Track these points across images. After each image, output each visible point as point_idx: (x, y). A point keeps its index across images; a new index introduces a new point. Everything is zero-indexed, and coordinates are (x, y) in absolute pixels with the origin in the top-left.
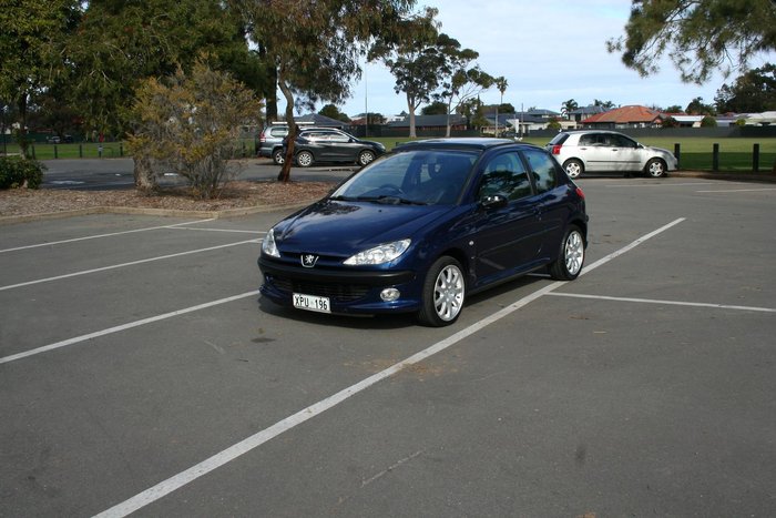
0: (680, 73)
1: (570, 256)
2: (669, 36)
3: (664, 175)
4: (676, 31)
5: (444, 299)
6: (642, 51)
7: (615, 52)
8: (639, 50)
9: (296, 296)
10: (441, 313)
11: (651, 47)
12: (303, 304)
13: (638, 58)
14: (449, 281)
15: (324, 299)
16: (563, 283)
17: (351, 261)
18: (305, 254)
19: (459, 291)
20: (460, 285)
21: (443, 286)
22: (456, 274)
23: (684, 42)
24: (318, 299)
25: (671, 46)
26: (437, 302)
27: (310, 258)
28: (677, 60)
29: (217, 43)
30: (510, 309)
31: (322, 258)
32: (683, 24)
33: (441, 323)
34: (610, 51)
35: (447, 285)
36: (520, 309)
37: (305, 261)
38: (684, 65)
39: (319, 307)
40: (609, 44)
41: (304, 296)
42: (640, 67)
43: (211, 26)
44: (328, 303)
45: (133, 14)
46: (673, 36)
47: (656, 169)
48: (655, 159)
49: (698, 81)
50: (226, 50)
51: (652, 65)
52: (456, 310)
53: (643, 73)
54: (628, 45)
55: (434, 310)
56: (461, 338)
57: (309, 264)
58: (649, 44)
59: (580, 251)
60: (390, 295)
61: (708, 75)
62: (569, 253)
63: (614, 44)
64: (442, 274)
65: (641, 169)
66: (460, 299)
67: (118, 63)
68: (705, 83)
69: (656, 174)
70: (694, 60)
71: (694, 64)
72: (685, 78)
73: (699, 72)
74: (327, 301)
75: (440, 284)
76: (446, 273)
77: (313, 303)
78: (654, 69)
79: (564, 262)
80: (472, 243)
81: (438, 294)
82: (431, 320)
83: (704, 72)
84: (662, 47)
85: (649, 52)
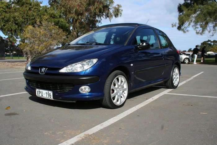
0: (195, 31)
1: (175, 78)
2: (191, 21)
3: (189, 63)
4: (194, 19)
5: (117, 93)
6: (183, 26)
7: (174, 27)
8: (183, 25)
9: (37, 90)
10: (114, 101)
11: (186, 24)
12: (41, 95)
13: (182, 28)
14: (119, 84)
15: (50, 92)
16: (171, 90)
17: (64, 70)
18: (41, 67)
19: (125, 90)
20: (126, 86)
21: (116, 86)
22: (123, 81)
23: (196, 22)
24: (47, 92)
25: (192, 24)
26: (112, 95)
27: (43, 69)
28: (194, 27)
29: (54, 18)
30: (150, 100)
31: (49, 69)
32: (196, 17)
33: (115, 107)
34: (173, 27)
35: (119, 86)
36: (156, 100)
37: (41, 71)
38: (196, 29)
39: (48, 96)
40: (172, 25)
41: (41, 90)
42: (183, 30)
43: (52, 12)
44: (51, 94)
45: (26, 7)
46: (193, 21)
47: (187, 61)
48: (186, 58)
49: (201, 34)
50: (56, 19)
51: (187, 30)
52: (123, 100)
53: (184, 32)
54: (179, 24)
55: (111, 100)
56: (125, 115)
57: (42, 72)
58: (185, 23)
59: (178, 76)
60: (85, 90)
61: (204, 32)
62: (174, 76)
63: (174, 24)
64: (115, 80)
65: (182, 61)
66: (126, 94)
67: (19, 21)
68: (203, 34)
69: (186, 63)
70: (199, 28)
71: (200, 29)
72: (197, 33)
73: (201, 31)
74: (51, 93)
75: (115, 85)
76: (118, 79)
77: (45, 94)
78: (187, 31)
79: (172, 80)
80: (132, 65)
81: (113, 91)
82: (109, 105)
83: (203, 31)
84: (190, 24)
85: (185, 26)
